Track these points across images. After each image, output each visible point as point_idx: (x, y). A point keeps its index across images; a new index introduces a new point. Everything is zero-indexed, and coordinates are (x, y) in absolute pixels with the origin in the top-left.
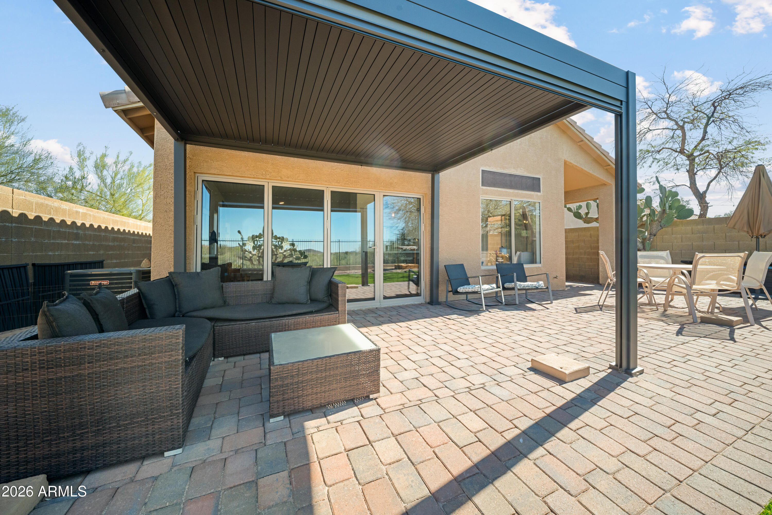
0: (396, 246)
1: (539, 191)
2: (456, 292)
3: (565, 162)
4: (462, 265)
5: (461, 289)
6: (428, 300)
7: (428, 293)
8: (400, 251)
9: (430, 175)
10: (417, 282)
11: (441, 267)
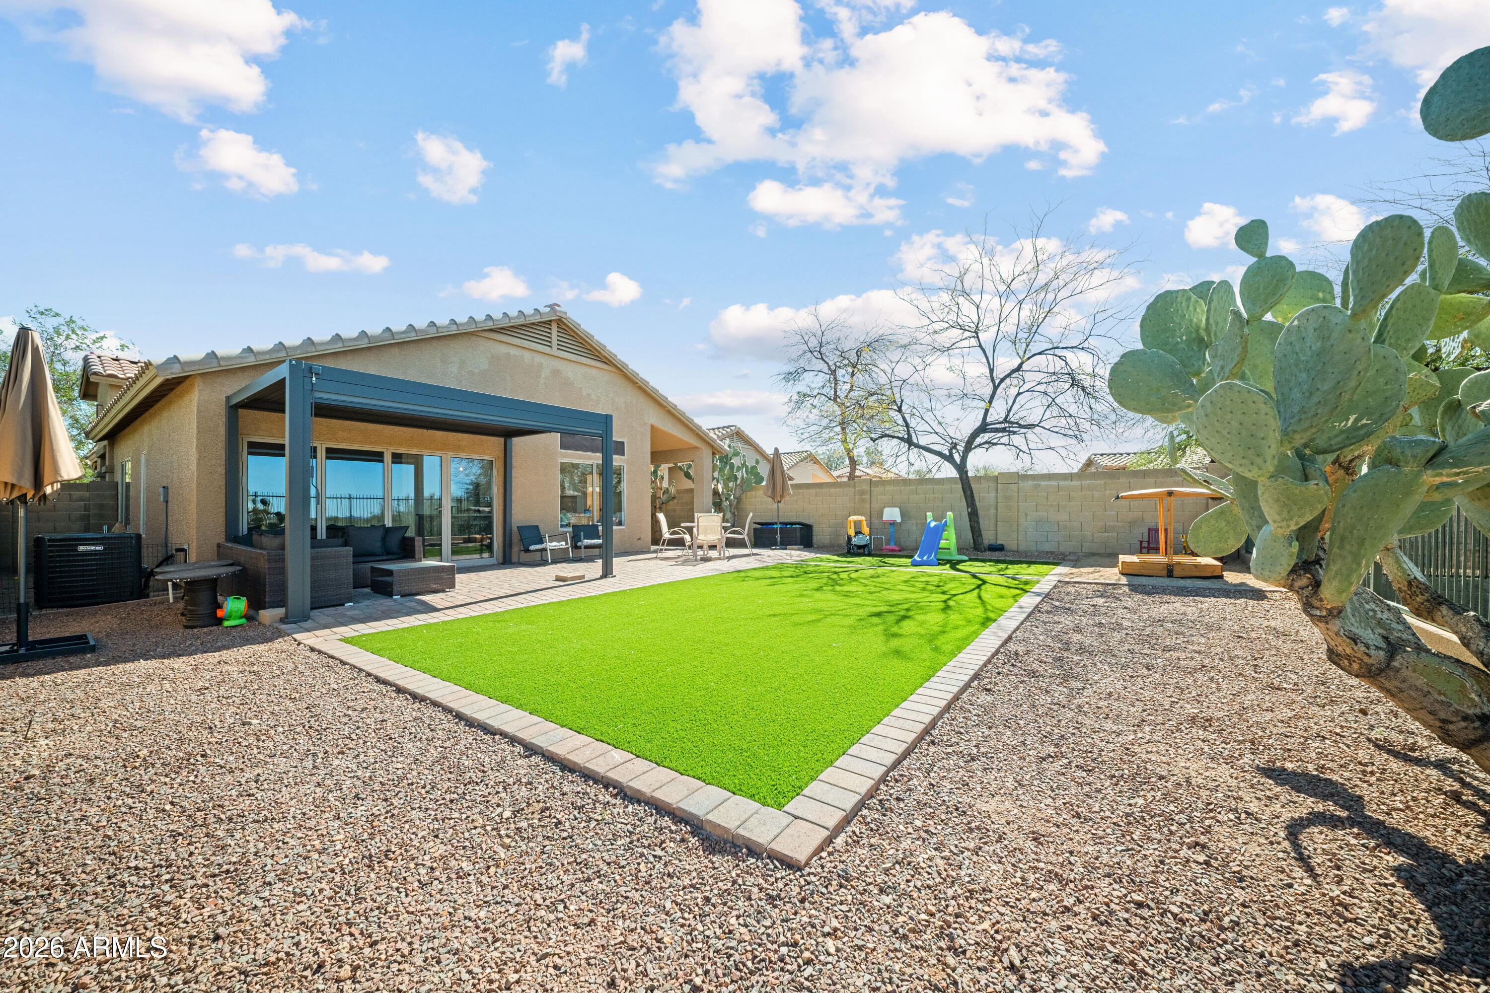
0: (465, 505)
1: (623, 454)
2: (527, 551)
3: (652, 427)
4: (537, 527)
5: (532, 548)
6: (501, 561)
7: (501, 555)
8: (472, 514)
9: (502, 439)
10: (490, 548)
11: (515, 529)
